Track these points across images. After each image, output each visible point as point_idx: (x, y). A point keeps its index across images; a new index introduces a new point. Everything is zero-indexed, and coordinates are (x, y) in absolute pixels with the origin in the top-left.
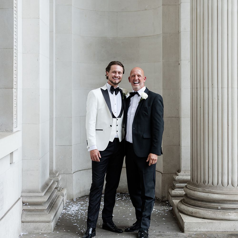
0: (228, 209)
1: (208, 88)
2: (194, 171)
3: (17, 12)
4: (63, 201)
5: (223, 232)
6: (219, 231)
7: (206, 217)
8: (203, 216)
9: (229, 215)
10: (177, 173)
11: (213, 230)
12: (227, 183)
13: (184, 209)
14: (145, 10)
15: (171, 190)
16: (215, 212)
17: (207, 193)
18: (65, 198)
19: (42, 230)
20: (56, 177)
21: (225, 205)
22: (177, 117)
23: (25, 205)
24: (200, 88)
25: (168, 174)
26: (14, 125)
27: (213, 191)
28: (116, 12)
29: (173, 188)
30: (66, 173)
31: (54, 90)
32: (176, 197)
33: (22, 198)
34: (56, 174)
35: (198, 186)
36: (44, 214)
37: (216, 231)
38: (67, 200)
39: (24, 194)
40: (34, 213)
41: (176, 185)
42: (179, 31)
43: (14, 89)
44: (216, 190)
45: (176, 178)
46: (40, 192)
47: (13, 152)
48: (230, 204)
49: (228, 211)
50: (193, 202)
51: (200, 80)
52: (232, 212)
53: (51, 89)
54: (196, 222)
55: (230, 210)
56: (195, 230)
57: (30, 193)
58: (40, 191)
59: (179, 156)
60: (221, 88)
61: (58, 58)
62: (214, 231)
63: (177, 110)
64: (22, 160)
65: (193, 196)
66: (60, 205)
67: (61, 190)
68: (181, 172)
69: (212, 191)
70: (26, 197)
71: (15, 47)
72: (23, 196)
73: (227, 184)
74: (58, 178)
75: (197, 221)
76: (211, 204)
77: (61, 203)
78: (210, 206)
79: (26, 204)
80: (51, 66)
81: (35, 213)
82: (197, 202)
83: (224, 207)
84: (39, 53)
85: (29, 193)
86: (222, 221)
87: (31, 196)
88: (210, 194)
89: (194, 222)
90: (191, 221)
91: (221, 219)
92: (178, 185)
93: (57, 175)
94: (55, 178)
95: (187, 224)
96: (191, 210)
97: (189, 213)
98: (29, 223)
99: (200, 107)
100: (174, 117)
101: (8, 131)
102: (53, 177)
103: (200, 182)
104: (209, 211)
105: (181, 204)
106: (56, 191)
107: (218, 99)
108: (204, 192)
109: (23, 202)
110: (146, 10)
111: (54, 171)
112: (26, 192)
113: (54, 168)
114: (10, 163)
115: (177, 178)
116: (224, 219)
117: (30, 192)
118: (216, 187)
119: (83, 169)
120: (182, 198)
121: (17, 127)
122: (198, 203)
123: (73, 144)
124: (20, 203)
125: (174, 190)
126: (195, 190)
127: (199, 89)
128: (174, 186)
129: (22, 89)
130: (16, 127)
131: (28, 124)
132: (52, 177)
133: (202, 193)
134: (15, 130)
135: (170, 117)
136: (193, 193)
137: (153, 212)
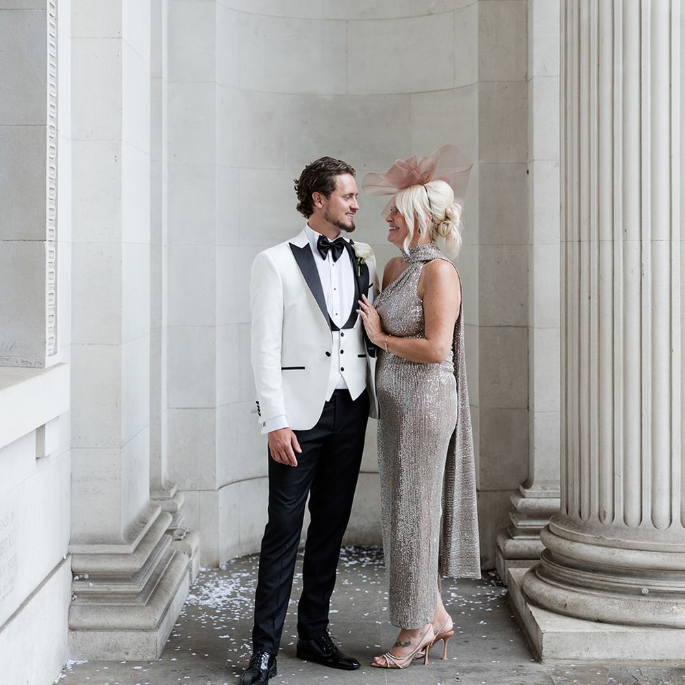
0: (671, 595)
1: (613, 241)
2: (570, 482)
3: (56, 19)
4: (189, 568)
5: (655, 661)
6: (645, 658)
7: (606, 616)
8: (598, 614)
9: (674, 612)
10: (521, 488)
11: (627, 655)
12: (669, 518)
13: (541, 595)
14: (428, 15)
15: (505, 540)
16: (634, 602)
17: (610, 549)
18: (195, 560)
19: (127, 654)
20: (170, 501)
21: (660, 584)
22: (519, 327)
23: (81, 580)
24: (590, 241)
25: (495, 491)
26: (48, 347)
27: (627, 541)
28: (344, 20)
29: (510, 532)
30: (198, 489)
31: (163, 247)
32: (518, 558)
33: (72, 560)
34: (170, 490)
35: (583, 528)
36: (135, 606)
37: (634, 658)
38: (202, 566)
39: (77, 549)
40: (105, 604)
41: (519, 524)
42: (526, 77)
43: (47, 243)
44: (636, 539)
45: (519, 505)
46: (122, 544)
47: (45, 425)
48: (677, 579)
49: (671, 601)
50: (567, 573)
51: (590, 217)
52: (681, 604)
53: (156, 245)
54: (576, 633)
55: (675, 597)
56: (573, 655)
57: (93, 544)
58: (123, 539)
59: (528, 439)
60: (649, 242)
61: (175, 155)
62: (630, 658)
63: (522, 305)
64: (72, 448)
65: (568, 557)
66: (182, 580)
67: (185, 537)
68: (533, 486)
69: (623, 543)
70: (83, 555)
71: (49, 122)
72: (73, 555)
73: (669, 522)
74: (174, 503)
75: (579, 629)
76: (621, 581)
77: (185, 575)
78: (619, 585)
79: (81, 576)
80: (155, 177)
81: (109, 604)
82: (578, 574)
83: (658, 588)
84: (120, 140)
85: (91, 546)
86: (652, 630)
87: (96, 554)
88: (617, 550)
89: (572, 633)
90: (561, 630)
91: (651, 623)
92: (522, 524)
93: (172, 492)
94: (167, 501)
95: (551, 637)
96: (563, 597)
97: (555, 607)
98: (92, 633)
99: (590, 298)
100: (511, 326)
101: (31, 363)
102: (161, 500)
103: (590, 515)
104: (616, 601)
105: (534, 581)
106: (170, 538)
107: (641, 274)
108: (599, 545)
109: (73, 572)
110: (431, 14)
111: (163, 483)
112: (82, 542)
113: (165, 473)
114: (37, 458)
115: (521, 502)
116: (658, 623)
117: (94, 541)
118: (637, 529)
119: (249, 477)
120: (536, 563)
121: (56, 353)
122: (583, 577)
123: (217, 405)
124: (65, 573)
125: (513, 539)
126: (574, 537)
127: (585, 245)
128: (512, 527)
129: (72, 243)
130: (52, 352)
131: (89, 344)
132: (158, 499)
133: (595, 547)
134: (49, 361)
135: (500, 326)
136: (569, 548)
137: (452, 601)
